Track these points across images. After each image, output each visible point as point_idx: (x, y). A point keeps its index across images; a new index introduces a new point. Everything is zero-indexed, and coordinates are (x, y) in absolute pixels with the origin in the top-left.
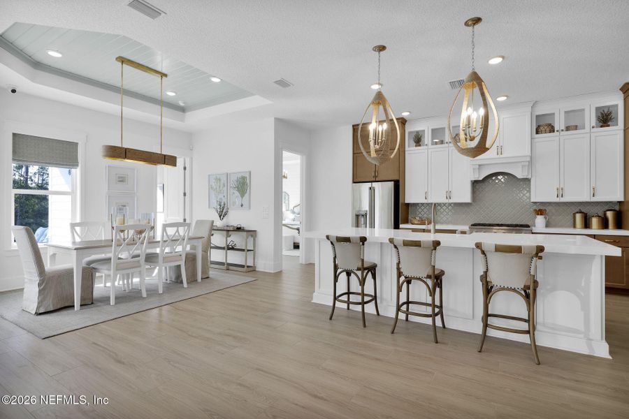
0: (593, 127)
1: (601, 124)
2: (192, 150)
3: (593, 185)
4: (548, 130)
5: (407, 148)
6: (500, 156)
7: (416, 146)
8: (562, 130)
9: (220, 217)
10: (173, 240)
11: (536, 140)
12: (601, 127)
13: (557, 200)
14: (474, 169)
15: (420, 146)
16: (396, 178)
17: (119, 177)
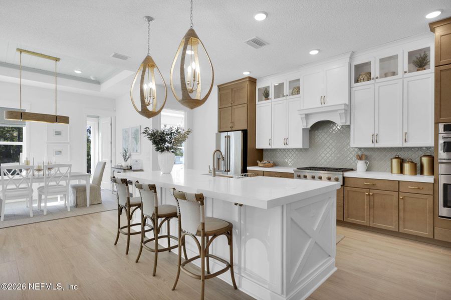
0: (406, 72)
1: (417, 68)
2: (115, 111)
3: (405, 131)
4: (366, 78)
5: (257, 102)
6: (323, 105)
7: (265, 100)
8: (377, 78)
9: (125, 159)
10: (55, 177)
11: (354, 89)
12: (418, 70)
13: (372, 146)
14: (302, 118)
15: (268, 99)
16: (245, 128)
17: (56, 132)
